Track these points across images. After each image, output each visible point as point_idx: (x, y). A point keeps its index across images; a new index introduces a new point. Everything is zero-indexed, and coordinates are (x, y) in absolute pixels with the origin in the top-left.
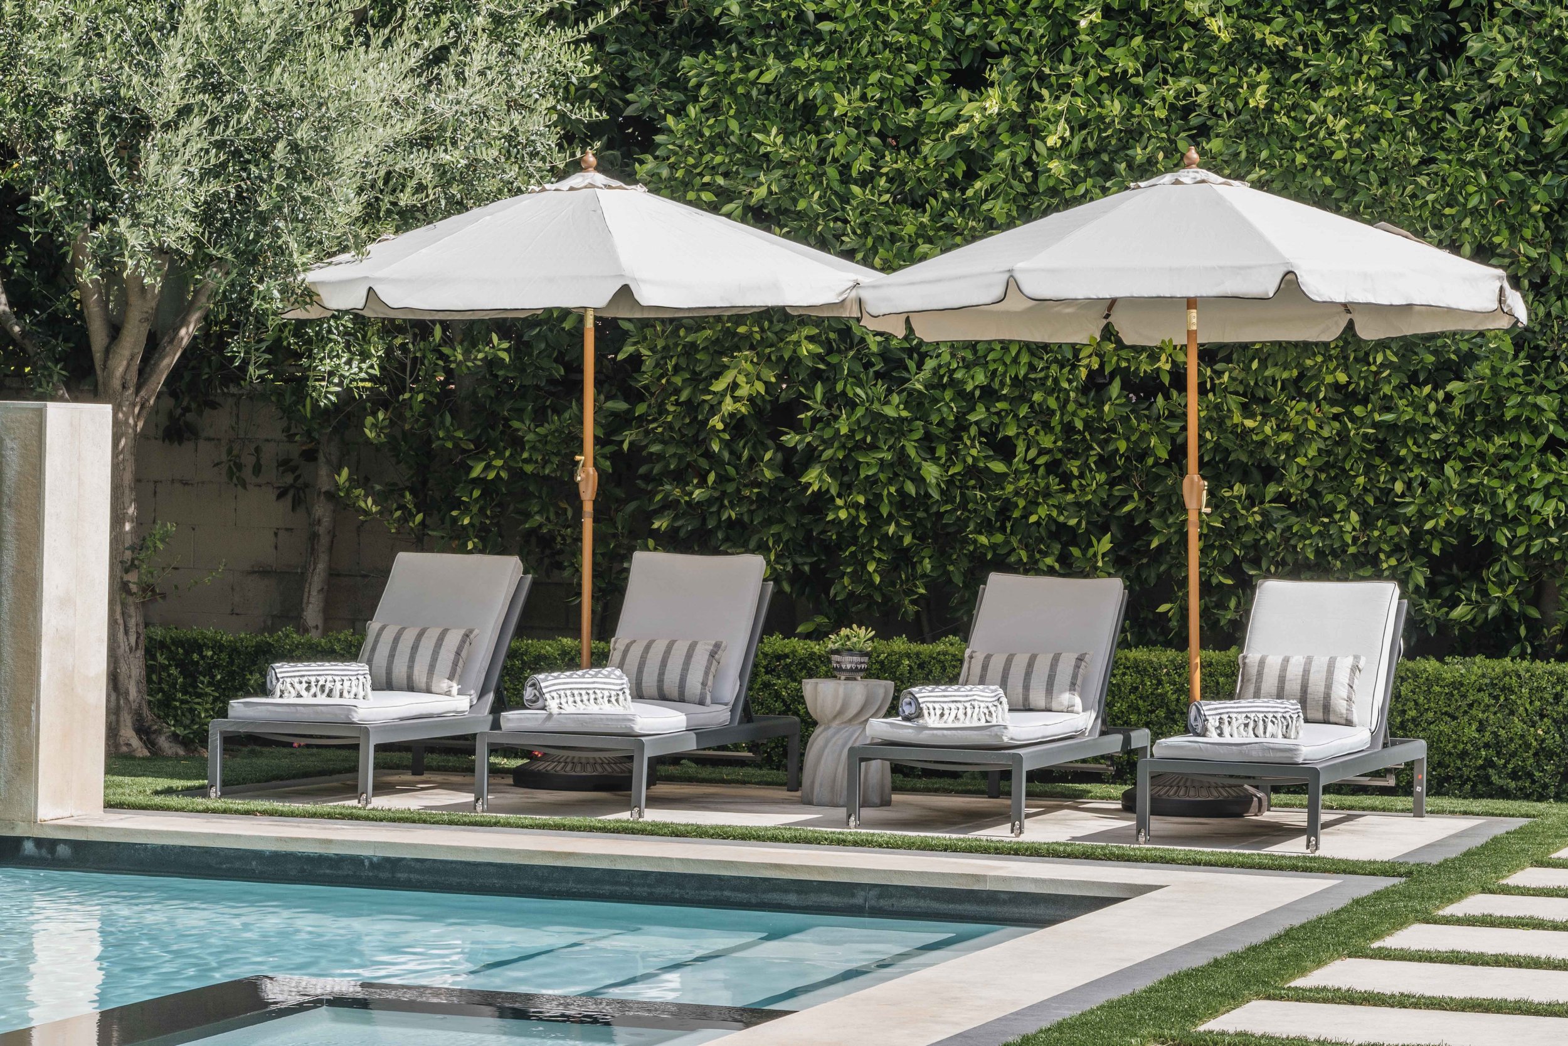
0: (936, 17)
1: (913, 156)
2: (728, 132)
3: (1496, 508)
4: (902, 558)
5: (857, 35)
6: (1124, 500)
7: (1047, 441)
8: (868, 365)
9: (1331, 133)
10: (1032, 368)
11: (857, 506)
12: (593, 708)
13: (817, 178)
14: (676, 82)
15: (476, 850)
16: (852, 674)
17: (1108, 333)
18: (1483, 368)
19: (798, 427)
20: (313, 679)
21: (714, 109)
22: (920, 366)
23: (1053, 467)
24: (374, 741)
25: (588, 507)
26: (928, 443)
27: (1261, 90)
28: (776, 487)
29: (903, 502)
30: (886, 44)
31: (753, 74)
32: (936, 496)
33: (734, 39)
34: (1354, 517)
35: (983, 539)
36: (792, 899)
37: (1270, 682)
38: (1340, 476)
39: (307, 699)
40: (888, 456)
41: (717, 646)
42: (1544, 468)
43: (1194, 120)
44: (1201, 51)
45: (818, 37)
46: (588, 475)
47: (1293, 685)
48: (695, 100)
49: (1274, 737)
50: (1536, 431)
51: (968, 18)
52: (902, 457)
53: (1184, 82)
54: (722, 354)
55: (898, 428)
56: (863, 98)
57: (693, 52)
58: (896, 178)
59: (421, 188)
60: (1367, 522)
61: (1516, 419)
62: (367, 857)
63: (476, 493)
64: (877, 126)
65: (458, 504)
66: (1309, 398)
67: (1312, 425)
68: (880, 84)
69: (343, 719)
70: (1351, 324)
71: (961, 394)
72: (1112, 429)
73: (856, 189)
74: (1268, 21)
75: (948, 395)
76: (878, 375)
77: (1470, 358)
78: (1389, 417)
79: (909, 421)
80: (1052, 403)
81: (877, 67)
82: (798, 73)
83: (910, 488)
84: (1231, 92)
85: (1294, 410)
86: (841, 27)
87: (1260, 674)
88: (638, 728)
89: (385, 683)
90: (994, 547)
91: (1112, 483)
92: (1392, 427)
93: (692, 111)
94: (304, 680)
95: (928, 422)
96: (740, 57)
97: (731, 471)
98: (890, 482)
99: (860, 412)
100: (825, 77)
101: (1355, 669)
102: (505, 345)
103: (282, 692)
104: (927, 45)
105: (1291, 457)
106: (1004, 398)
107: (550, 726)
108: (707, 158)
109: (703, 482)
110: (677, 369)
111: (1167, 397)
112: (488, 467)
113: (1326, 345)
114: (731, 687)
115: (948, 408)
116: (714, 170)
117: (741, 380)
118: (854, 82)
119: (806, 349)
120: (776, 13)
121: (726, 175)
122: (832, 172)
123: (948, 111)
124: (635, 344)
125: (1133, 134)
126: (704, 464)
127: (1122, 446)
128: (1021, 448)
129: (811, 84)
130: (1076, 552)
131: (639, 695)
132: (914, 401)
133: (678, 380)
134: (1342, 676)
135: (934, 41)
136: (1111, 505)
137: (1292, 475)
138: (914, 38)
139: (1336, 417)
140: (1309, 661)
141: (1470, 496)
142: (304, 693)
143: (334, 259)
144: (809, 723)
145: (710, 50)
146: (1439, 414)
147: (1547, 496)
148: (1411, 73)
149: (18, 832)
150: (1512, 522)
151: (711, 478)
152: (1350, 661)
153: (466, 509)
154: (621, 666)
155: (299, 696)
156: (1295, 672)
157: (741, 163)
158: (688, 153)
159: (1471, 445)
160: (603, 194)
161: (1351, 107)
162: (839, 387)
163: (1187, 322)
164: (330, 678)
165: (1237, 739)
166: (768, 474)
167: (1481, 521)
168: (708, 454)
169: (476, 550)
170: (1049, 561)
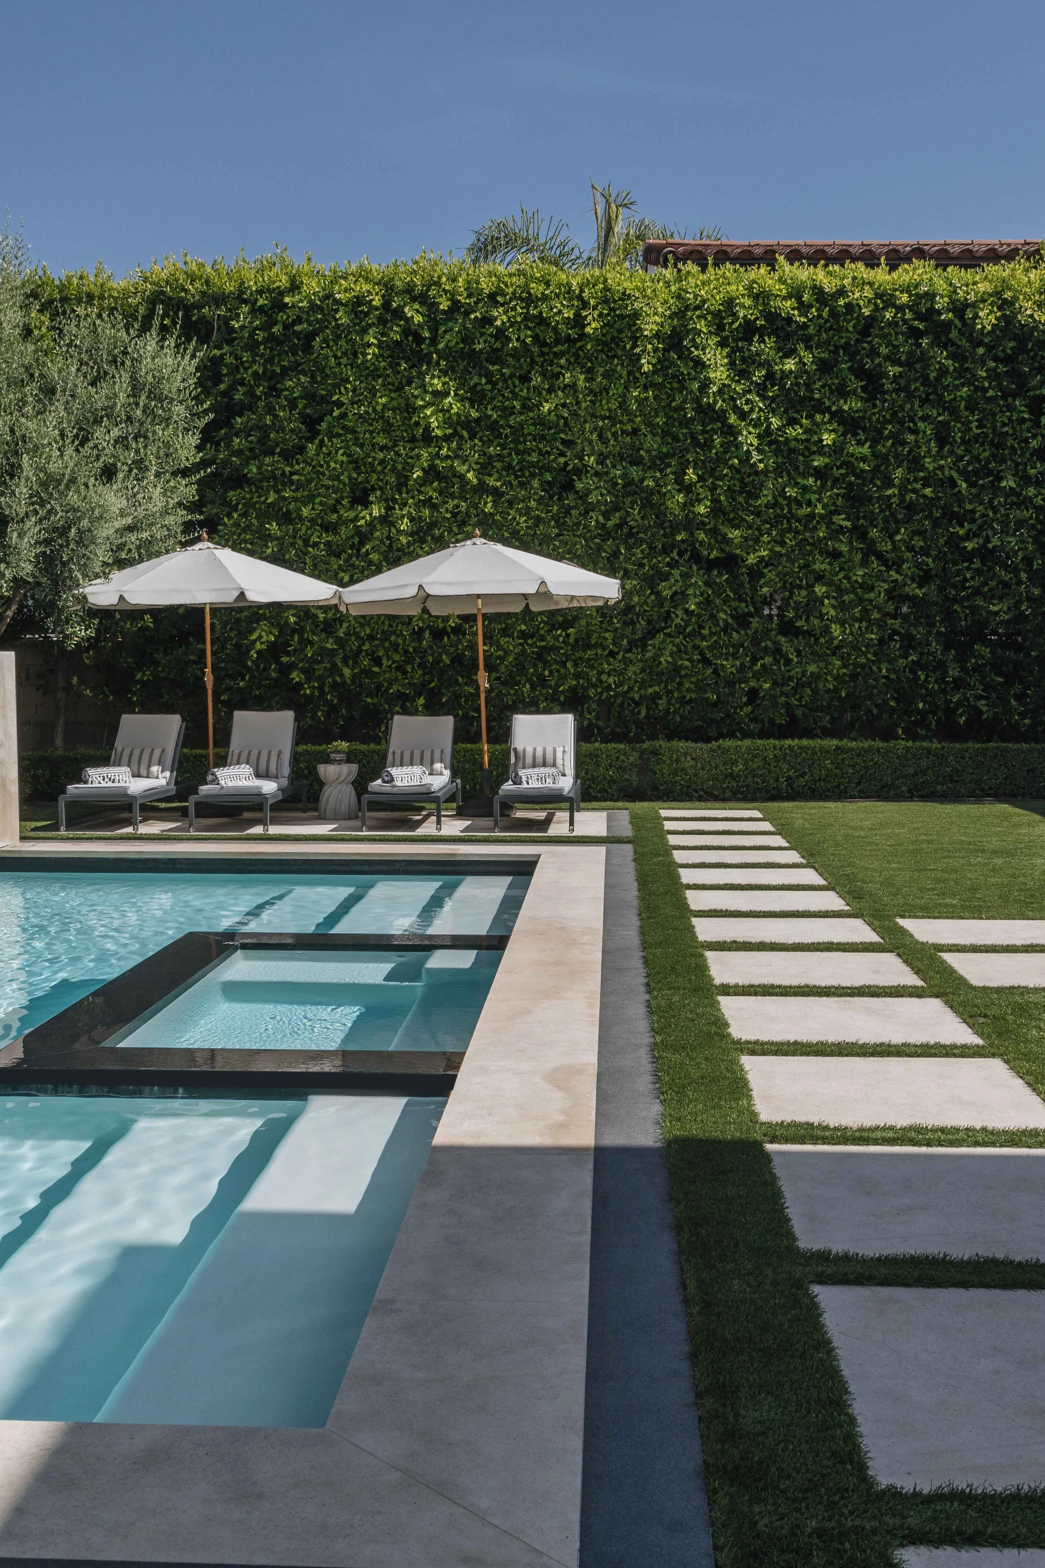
0: (346, 473)
1: (335, 534)
2: (251, 524)
3: (589, 680)
4: (332, 709)
5: (309, 481)
6: (430, 682)
7: (397, 657)
8: (317, 626)
9: (518, 523)
10: (391, 626)
11: (314, 687)
12: (240, 783)
13: (293, 545)
14: (226, 503)
15: (215, 853)
16: (340, 762)
17: (425, 610)
18: (583, 622)
19: (288, 654)
20: (105, 775)
21: (245, 515)
22: (341, 625)
23: (398, 668)
24: (139, 802)
25: (210, 692)
26: (345, 661)
27: (489, 505)
28: (277, 680)
29: (335, 686)
30: (322, 486)
31: (263, 499)
32: (349, 682)
33: (253, 483)
34: (528, 686)
35: (369, 700)
36: (366, 868)
37: (529, 760)
38: (522, 670)
39: (103, 784)
40: (328, 666)
41: (280, 752)
42: (609, 664)
43: (459, 518)
44: (462, 488)
45: (292, 482)
46: (209, 677)
47: (539, 760)
48: (236, 510)
49: (549, 784)
50: (604, 648)
51: (359, 474)
52: (334, 666)
53: (456, 502)
54: (252, 622)
55: (332, 653)
56: (313, 509)
57: (234, 489)
58: (328, 544)
59: (130, 551)
60: (533, 688)
61: (596, 643)
64: (320, 522)
65: (130, 691)
66: (509, 636)
67: (511, 648)
68: (321, 504)
69: (123, 793)
70: (527, 605)
71: (358, 637)
72: (425, 651)
73: (310, 549)
74: (491, 475)
75: (353, 638)
76: (322, 630)
77: (576, 618)
78: (544, 643)
79: (337, 650)
80: (400, 641)
81: (319, 495)
82: (284, 499)
83: (338, 679)
84: (475, 506)
85: (503, 641)
86: (303, 478)
87: (524, 755)
88: (264, 792)
89: (137, 775)
90: (374, 704)
91: (424, 674)
92: (544, 647)
93: (235, 515)
94: (100, 775)
95: (345, 650)
96: (257, 491)
97: (256, 673)
98: (328, 677)
99: (316, 647)
100: (296, 500)
101: (564, 752)
102: (151, 620)
103: (92, 781)
104: (341, 486)
105: (502, 662)
106: (378, 639)
107: (222, 792)
108: (243, 536)
109: (243, 679)
110: (231, 629)
111: (449, 637)
112: (144, 675)
113: (517, 614)
114: (286, 770)
115: (354, 644)
116: (246, 541)
117: (263, 634)
118: (309, 502)
119: (292, 619)
120: (272, 471)
121: (251, 544)
122: (300, 542)
123: (352, 514)
125: (433, 525)
126: (244, 671)
127: (430, 659)
128: (384, 661)
129: (290, 503)
130: (408, 704)
131: (258, 775)
132: (339, 641)
133: (232, 634)
134: (559, 755)
135: (344, 484)
136: (424, 684)
137: (503, 669)
138: (336, 483)
139: (520, 644)
140: (545, 749)
141: (577, 676)
142: (102, 781)
143: (93, 582)
144: (322, 784)
145: (242, 489)
146: (564, 642)
147: (609, 675)
148: (551, 497)
150: (595, 686)
151: (247, 677)
152: (561, 749)
153: (135, 694)
154: (247, 763)
155: (100, 783)
156: (539, 753)
157: (258, 538)
158: (234, 534)
159: (577, 655)
160: (215, 551)
161: (528, 511)
162: (306, 636)
163: (477, 604)
164: (112, 774)
165: (534, 786)
166: (273, 674)
167: (583, 686)
168: (246, 666)
169: (140, 712)
170: (397, 708)
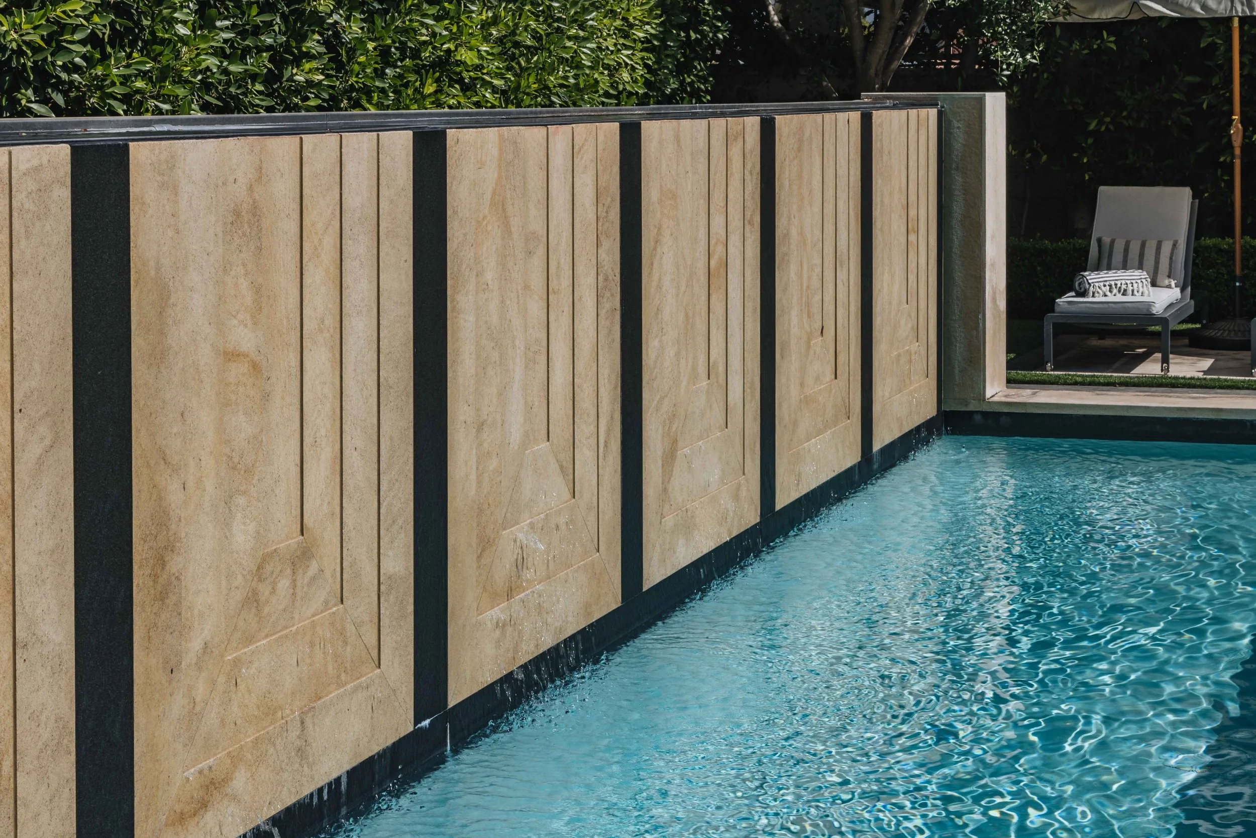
20: (1113, 283)
25: (1238, 151)
39: (1111, 298)
46: (1238, 128)
62: (1248, 421)
63: (1090, 141)
69: (1145, 312)
94: (1107, 283)
102: (1112, 39)
103: (1094, 293)
124: (1210, 36)
142: (1108, 293)
149: (971, 408)
155: (1106, 296)
164: (1123, 282)
